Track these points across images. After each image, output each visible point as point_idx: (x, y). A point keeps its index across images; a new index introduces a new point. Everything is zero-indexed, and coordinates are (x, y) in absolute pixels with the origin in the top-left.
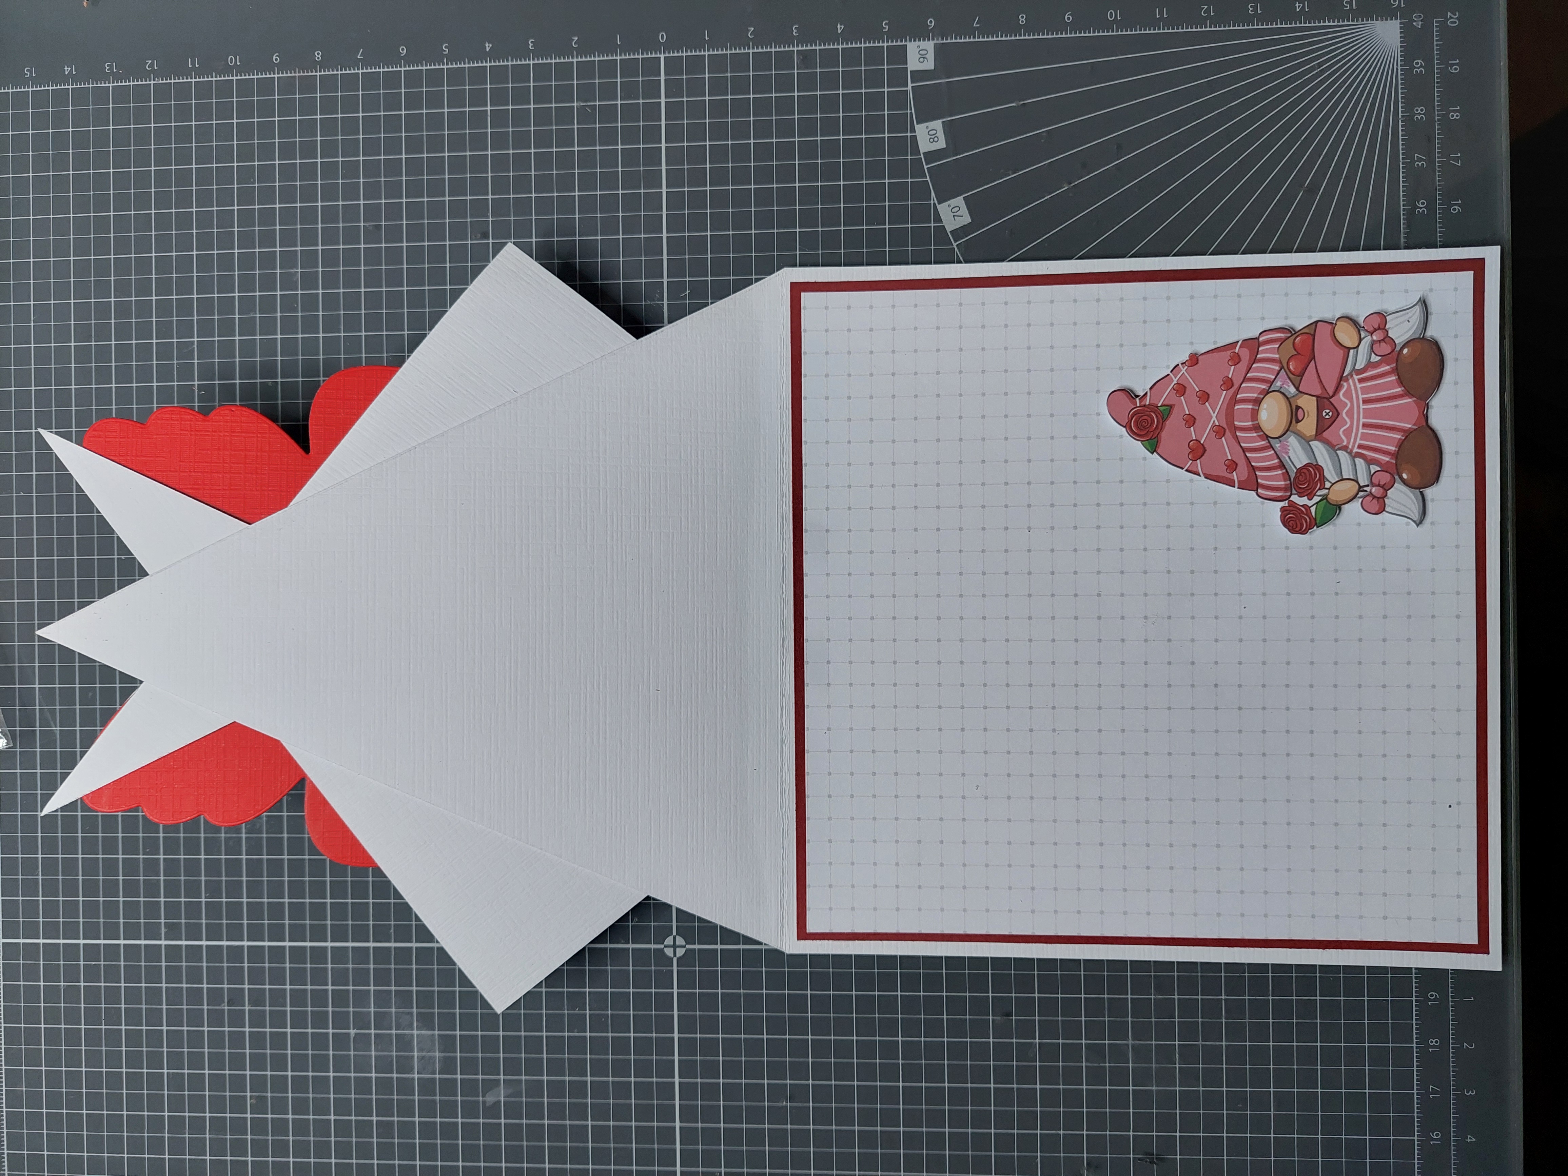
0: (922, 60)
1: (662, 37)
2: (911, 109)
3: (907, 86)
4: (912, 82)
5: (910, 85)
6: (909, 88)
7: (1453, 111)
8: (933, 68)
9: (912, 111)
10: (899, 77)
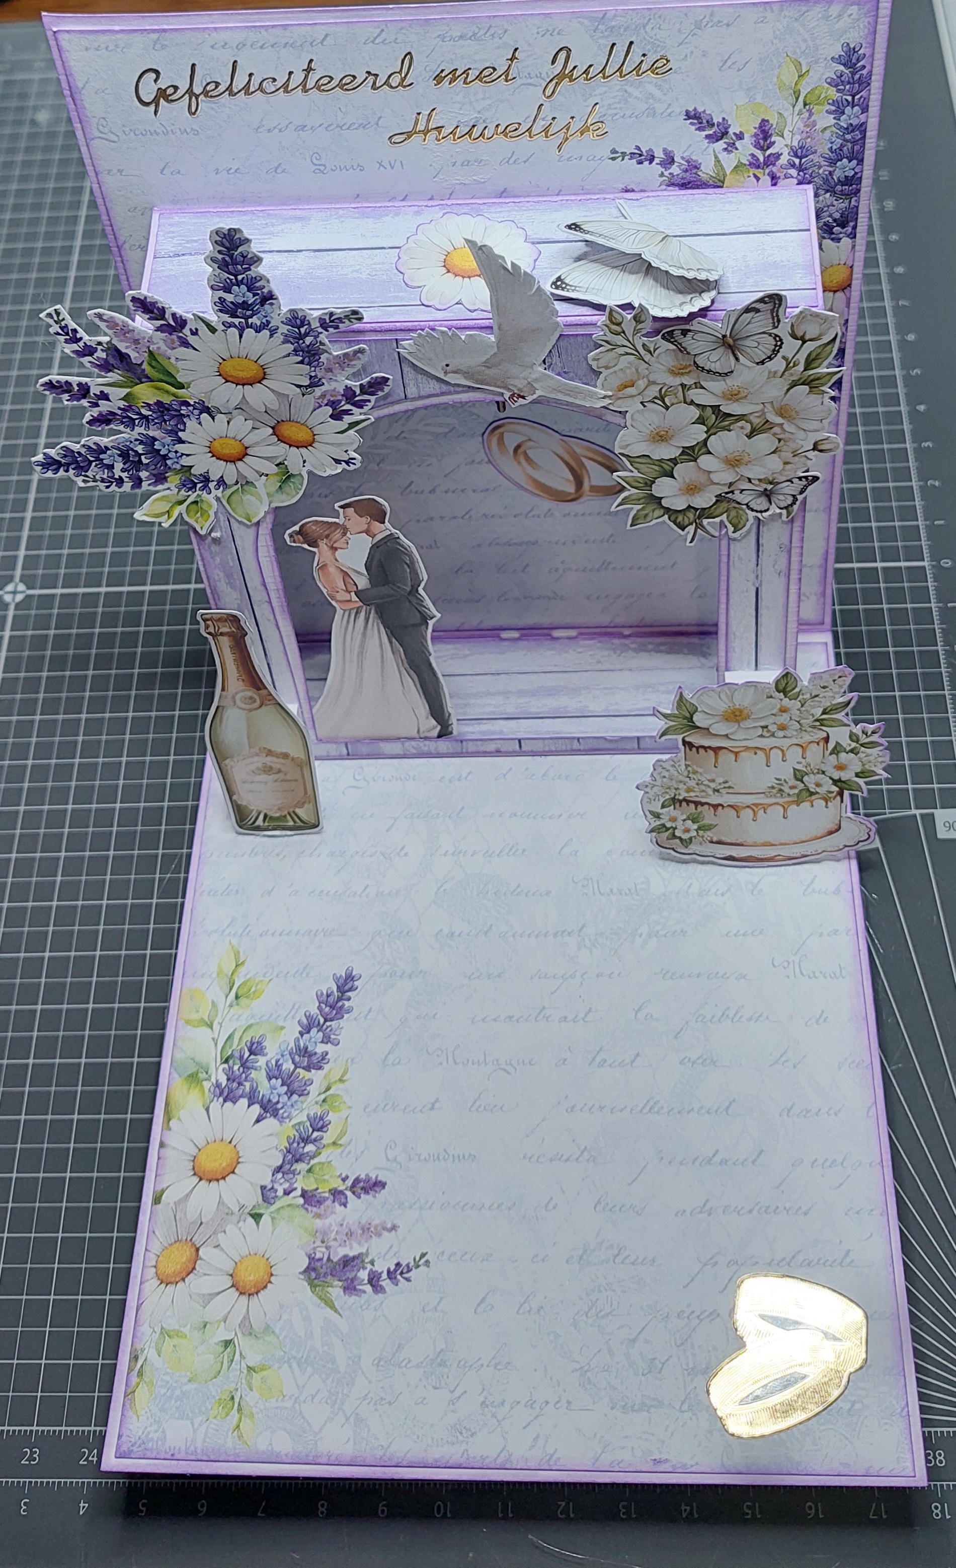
0: (947, 825)
1: (947, 563)
2: (890, 813)
3: (917, 808)
4: (922, 815)
5: (918, 812)
6: (914, 811)
7: (943, 1508)
8: (939, 836)
9: (889, 814)
10: (926, 800)
